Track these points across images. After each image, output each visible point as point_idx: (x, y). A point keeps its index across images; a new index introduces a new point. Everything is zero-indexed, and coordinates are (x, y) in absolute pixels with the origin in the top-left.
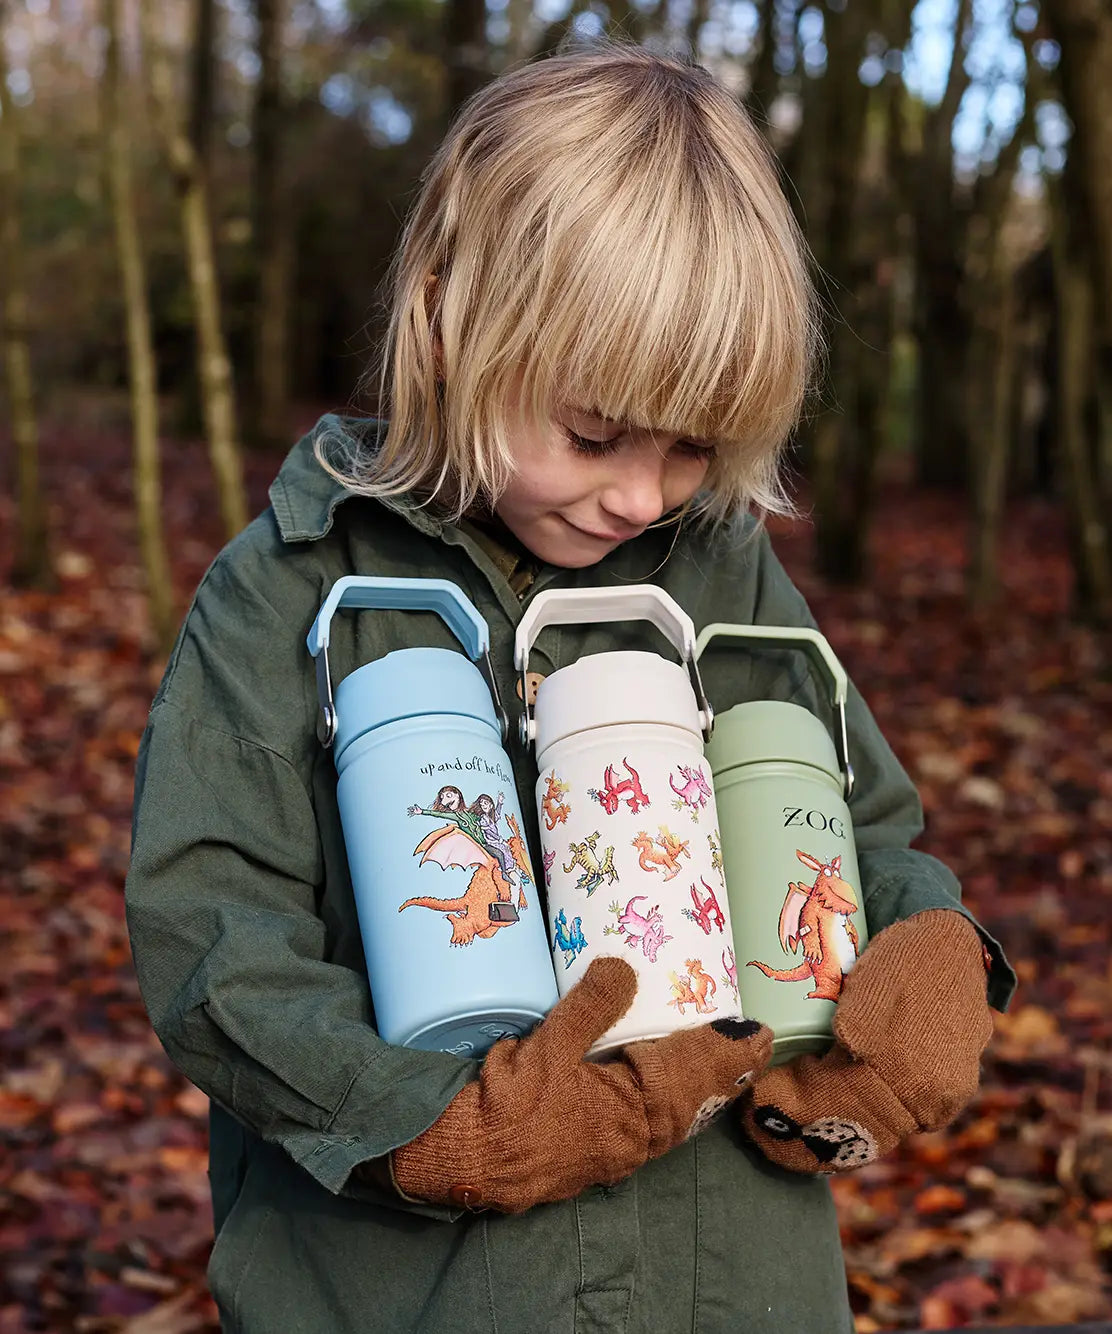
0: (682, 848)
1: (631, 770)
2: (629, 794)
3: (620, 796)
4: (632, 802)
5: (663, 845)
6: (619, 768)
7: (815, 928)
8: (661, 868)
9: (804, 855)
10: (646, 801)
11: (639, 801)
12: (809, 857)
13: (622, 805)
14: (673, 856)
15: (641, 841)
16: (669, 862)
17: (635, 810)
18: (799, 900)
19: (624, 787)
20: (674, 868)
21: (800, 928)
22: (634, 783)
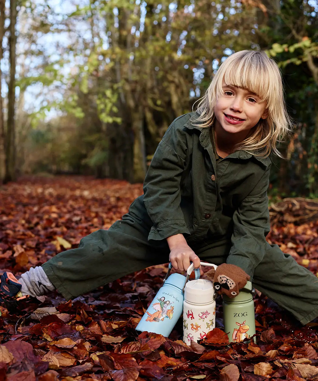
0: (199, 327)
1: (192, 313)
2: (191, 316)
3: (190, 316)
4: (191, 318)
5: (196, 326)
6: (190, 311)
7: (238, 337)
8: (195, 330)
9: (237, 323)
10: (194, 318)
11: (193, 318)
12: (238, 323)
13: (190, 318)
14: (197, 328)
15: (192, 325)
16: (196, 329)
17: (192, 319)
18: (236, 332)
19: (191, 315)
20: (197, 330)
21: (236, 337)
22: (192, 315)
